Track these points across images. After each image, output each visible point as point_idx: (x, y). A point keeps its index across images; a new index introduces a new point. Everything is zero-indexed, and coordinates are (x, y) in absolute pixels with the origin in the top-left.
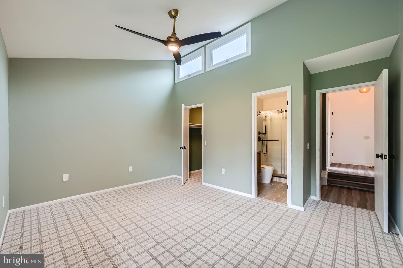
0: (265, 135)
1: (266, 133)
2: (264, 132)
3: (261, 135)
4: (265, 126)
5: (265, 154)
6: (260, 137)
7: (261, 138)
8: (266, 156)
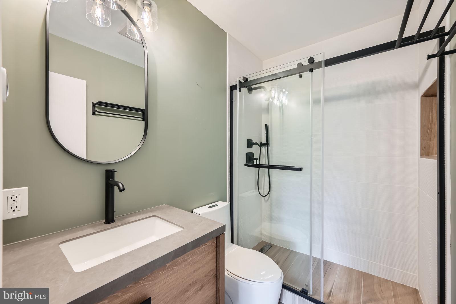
0: (266, 147)
1: (267, 144)
2: (264, 141)
3: (255, 149)
4: (266, 125)
5: (266, 198)
6: (252, 154)
7: (256, 156)
8: (269, 200)
